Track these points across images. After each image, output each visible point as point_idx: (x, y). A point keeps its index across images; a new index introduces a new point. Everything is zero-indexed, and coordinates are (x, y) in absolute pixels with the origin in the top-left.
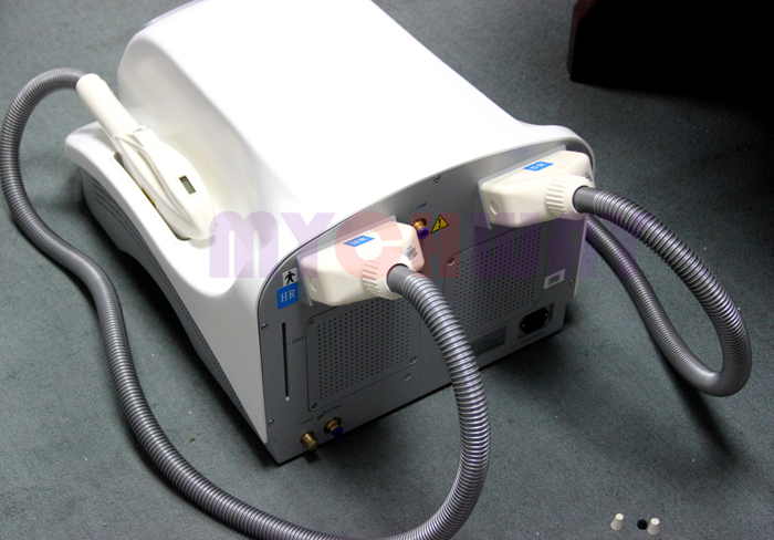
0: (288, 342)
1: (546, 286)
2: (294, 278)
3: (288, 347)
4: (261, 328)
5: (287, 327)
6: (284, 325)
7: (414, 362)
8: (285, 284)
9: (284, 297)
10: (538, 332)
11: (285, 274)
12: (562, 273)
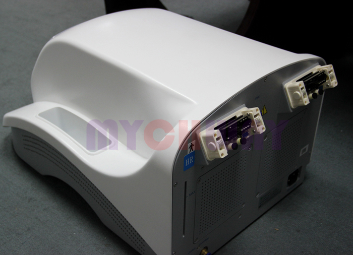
0: (187, 195)
1: (301, 155)
2: (194, 147)
3: (187, 198)
4: (173, 186)
5: (187, 183)
6: (186, 183)
7: (244, 205)
8: (188, 153)
9: (187, 162)
10: (293, 184)
11: (189, 145)
12: (307, 146)
